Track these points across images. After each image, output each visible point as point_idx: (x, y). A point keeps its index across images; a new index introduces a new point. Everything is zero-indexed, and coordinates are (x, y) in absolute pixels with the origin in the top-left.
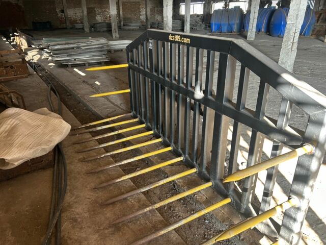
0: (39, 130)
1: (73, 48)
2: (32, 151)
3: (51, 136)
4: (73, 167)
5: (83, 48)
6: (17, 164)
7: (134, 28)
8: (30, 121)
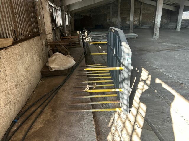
0: (64, 61)
1: (100, 36)
2: (59, 66)
3: (67, 63)
4: (73, 77)
5: (105, 36)
6: (54, 70)
7: (146, 27)
8: (61, 57)
